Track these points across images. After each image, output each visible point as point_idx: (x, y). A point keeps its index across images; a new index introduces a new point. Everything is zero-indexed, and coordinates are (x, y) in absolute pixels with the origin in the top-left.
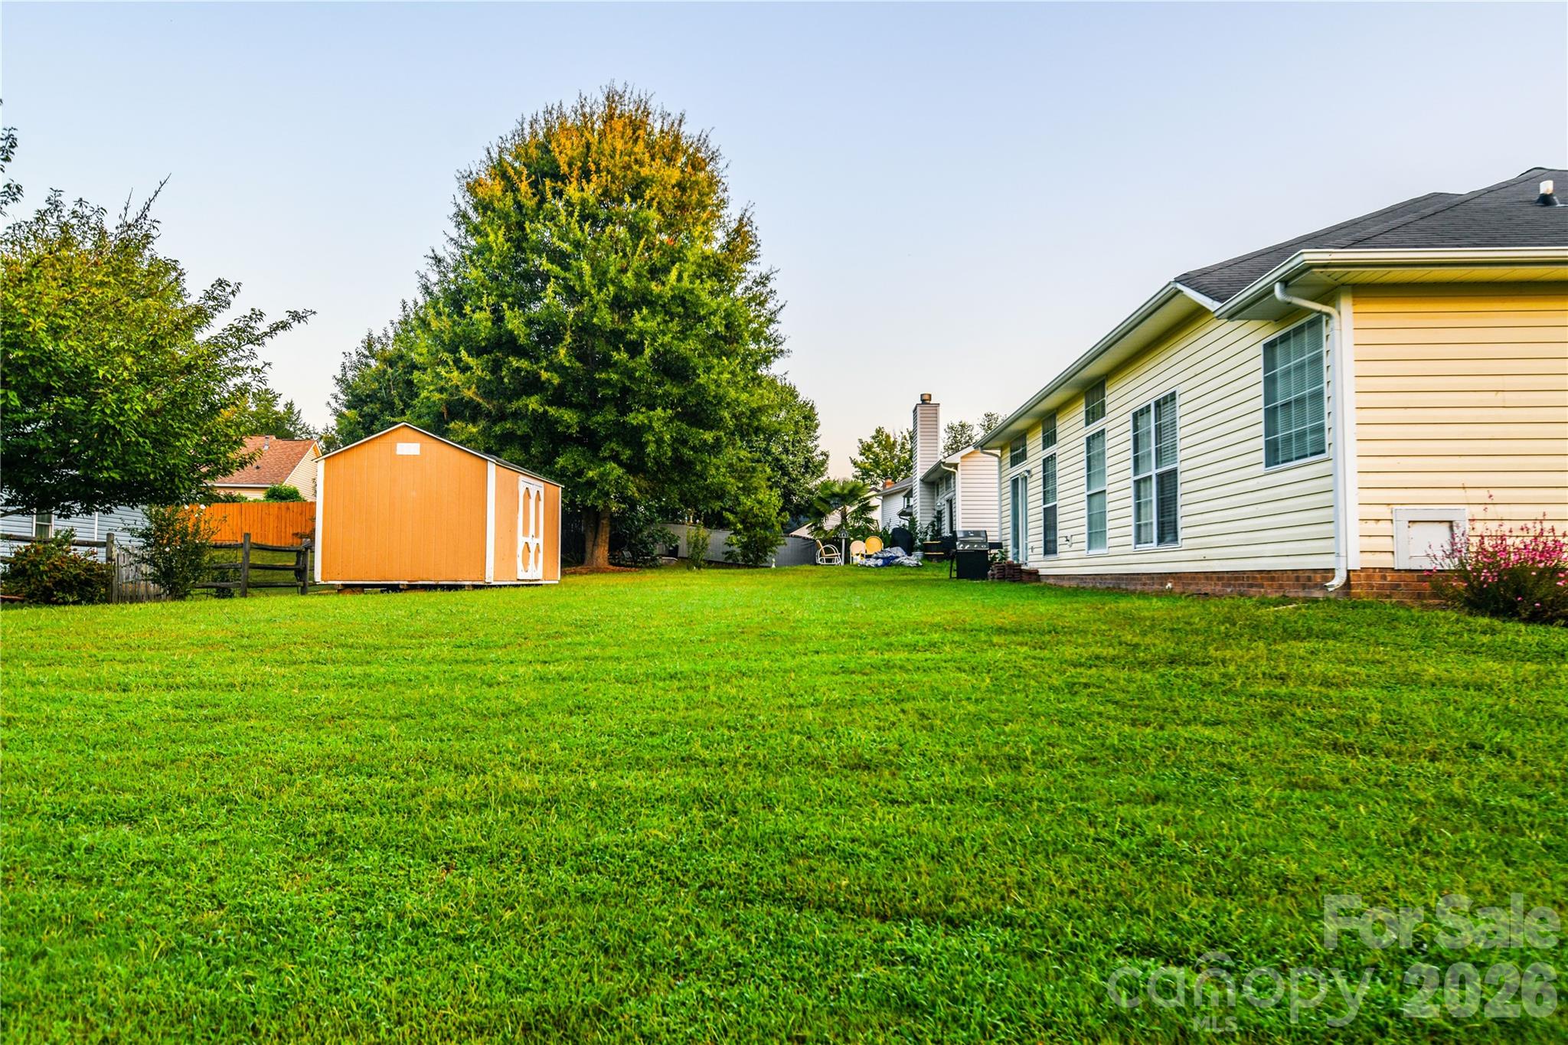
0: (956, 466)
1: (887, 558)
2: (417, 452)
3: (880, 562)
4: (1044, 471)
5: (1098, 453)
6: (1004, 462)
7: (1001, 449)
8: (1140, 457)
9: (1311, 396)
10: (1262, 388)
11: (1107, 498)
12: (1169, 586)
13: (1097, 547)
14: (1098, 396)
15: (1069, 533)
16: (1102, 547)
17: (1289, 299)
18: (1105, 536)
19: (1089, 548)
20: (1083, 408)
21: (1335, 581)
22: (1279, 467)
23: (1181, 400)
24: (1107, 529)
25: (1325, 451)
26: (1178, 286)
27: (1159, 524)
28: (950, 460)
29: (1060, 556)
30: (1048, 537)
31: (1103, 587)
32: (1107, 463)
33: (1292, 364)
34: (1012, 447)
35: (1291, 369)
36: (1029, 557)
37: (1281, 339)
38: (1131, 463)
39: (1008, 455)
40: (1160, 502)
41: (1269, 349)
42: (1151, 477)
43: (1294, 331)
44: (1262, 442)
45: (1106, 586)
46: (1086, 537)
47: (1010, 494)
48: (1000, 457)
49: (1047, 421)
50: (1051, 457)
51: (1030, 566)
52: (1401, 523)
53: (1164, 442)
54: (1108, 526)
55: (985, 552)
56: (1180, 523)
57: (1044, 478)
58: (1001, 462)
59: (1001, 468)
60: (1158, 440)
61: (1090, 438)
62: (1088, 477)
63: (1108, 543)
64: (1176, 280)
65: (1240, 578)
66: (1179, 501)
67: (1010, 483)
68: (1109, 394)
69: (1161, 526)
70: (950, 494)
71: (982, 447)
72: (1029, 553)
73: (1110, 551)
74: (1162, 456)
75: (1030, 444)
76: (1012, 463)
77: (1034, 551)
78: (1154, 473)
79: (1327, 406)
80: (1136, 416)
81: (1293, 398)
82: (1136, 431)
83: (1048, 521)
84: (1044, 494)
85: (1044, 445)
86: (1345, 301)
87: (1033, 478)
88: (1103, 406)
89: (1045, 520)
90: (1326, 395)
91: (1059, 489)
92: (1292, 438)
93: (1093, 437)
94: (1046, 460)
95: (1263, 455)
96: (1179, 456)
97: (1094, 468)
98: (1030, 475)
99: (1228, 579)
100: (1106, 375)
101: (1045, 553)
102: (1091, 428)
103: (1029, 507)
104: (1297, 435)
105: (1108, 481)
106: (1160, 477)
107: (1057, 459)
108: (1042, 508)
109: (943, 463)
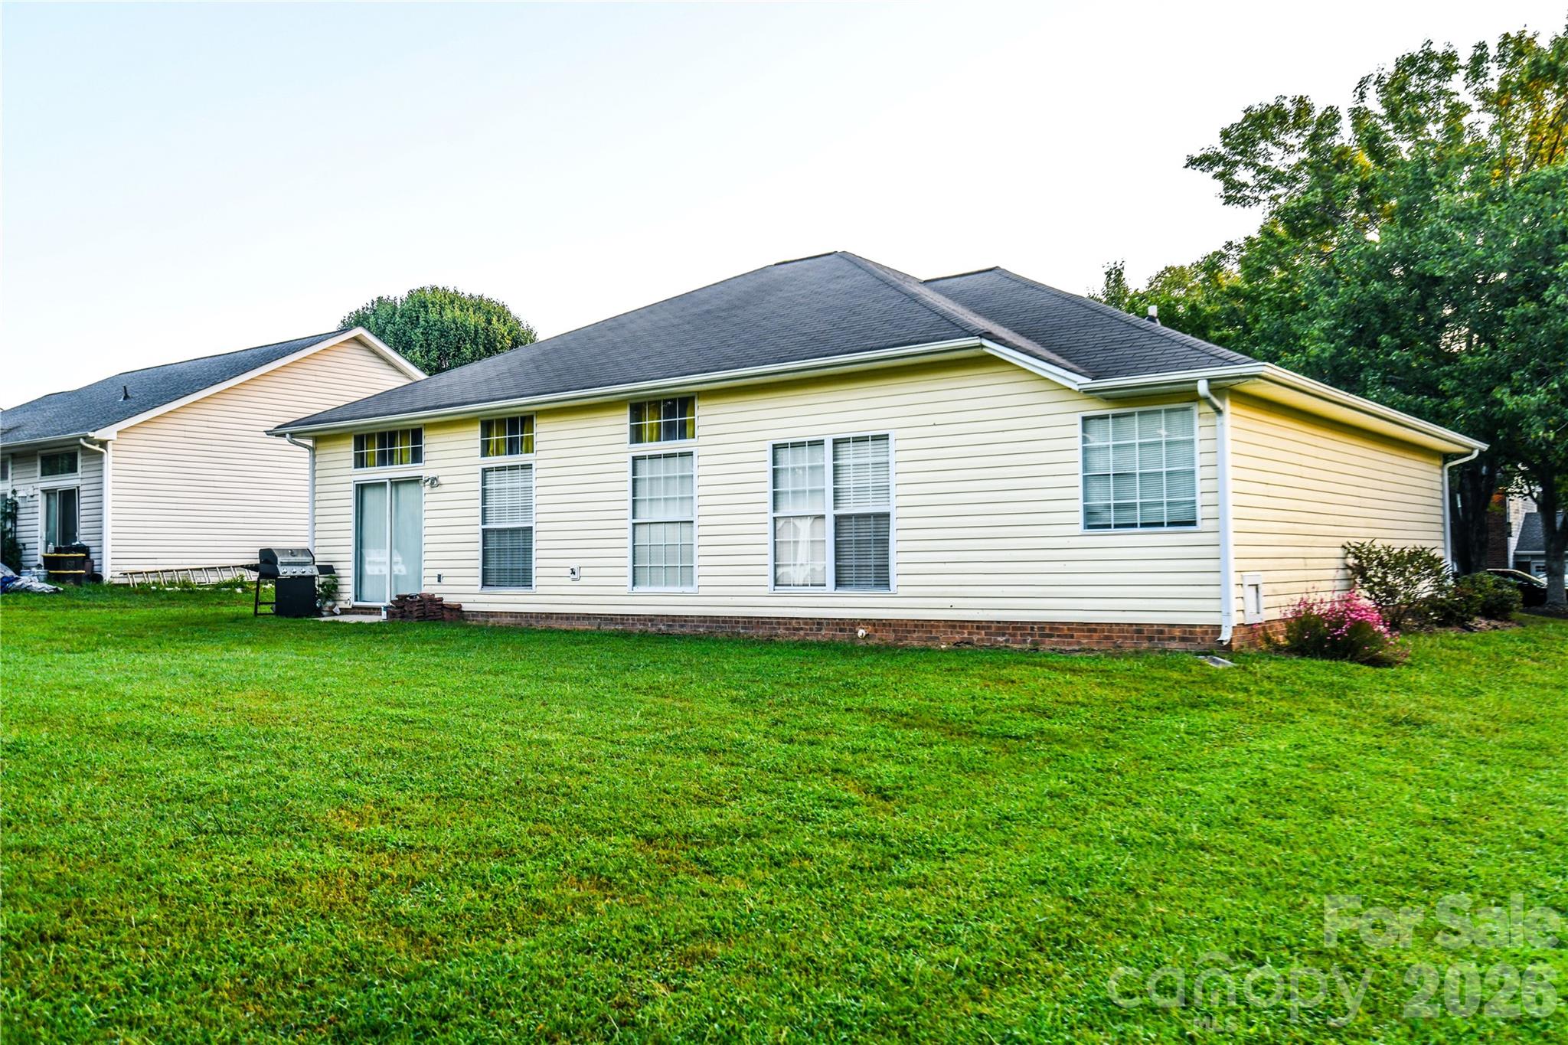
0: (103, 444)
4: (484, 483)
5: (667, 478)
6: (328, 458)
7: (317, 439)
8: (782, 493)
9: (1168, 473)
10: (1078, 455)
11: (697, 531)
12: (861, 632)
13: (658, 584)
14: (670, 413)
15: (574, 564)
16: (675, 584)
17: (1209, 395)
18: (686, 572)
19: (634, 584)
20: (622, 421)
21: (1226, 636)
22: (1113, 530)
23: (901, 444)
24: (695, 565)
25: (1193, 523)
26: (986, 342)
27: (837, 566)
28: (98, 435)
29: (539, 590)
30: (493, 565)
31: (677, 630)
32: (697, 492)
33: (1137, 441)
34: (360, 441)
35: (1133, 445)
36: (430, 587)
37: (1115, 416)
38: (769, 497)
39: (346, 451)
40: (837, 543)
41: (1085, 419)
42: (823, 517)
43: (1141, 414)
44: (1079, 505)
45: (686, 630)
46: (629, 571)
47: (352, 502)
48: (313, 450)
49: (501, 422)
50: (512, 468)
51: (448, 600)
52: (1246, 587)
53: (848, 480)
54: (697, 562)
55: (312, 578)
56: (894, 569)
57: (484, 491)
58: (314, 456)
59: (314, 463)
60: (836, 479)
61: (643, 458)
62: (634, 501)
63: (697, 581)
64: (981, 336)
65: (1025, 629)
66: (893, 547)
67: (352, 487)
68: (705, 415)
69: (838, 569)
70: (62, 482)
71: (292, 435)
72: (424, 581)
73: (703, 591)
74: (843, 496)
75: (432, 443)
76: (360, 462)
77: (444, 581)
78: (830, 513)
79: (1200, 486)
80: (775, 447)
81: (1138, 471)
82: (775, 463)
83: (493, 545)
84: (484, 511)
85: (486, 451)
86: (1228, 402)
87: (444, 488)
88: (683, 425)
89: (484, 544)
90: (1198, 477)
91: (540, 508)
92: (1133, 506)
93: (651, 457)
94: (491, 470)
95: (1080, 517)
96: (895, 501)
97: (651, 493)
98: (434, 482)
99: (999, 628)
100: (699, 393)
101: (484, 584)
102: (647, 448)
103: (425, 523)
104: (1142, 504)
105: (697, 512)
106: (838, 519)
107: (535, 473)
108: (481, 527)
109: (85, 438)
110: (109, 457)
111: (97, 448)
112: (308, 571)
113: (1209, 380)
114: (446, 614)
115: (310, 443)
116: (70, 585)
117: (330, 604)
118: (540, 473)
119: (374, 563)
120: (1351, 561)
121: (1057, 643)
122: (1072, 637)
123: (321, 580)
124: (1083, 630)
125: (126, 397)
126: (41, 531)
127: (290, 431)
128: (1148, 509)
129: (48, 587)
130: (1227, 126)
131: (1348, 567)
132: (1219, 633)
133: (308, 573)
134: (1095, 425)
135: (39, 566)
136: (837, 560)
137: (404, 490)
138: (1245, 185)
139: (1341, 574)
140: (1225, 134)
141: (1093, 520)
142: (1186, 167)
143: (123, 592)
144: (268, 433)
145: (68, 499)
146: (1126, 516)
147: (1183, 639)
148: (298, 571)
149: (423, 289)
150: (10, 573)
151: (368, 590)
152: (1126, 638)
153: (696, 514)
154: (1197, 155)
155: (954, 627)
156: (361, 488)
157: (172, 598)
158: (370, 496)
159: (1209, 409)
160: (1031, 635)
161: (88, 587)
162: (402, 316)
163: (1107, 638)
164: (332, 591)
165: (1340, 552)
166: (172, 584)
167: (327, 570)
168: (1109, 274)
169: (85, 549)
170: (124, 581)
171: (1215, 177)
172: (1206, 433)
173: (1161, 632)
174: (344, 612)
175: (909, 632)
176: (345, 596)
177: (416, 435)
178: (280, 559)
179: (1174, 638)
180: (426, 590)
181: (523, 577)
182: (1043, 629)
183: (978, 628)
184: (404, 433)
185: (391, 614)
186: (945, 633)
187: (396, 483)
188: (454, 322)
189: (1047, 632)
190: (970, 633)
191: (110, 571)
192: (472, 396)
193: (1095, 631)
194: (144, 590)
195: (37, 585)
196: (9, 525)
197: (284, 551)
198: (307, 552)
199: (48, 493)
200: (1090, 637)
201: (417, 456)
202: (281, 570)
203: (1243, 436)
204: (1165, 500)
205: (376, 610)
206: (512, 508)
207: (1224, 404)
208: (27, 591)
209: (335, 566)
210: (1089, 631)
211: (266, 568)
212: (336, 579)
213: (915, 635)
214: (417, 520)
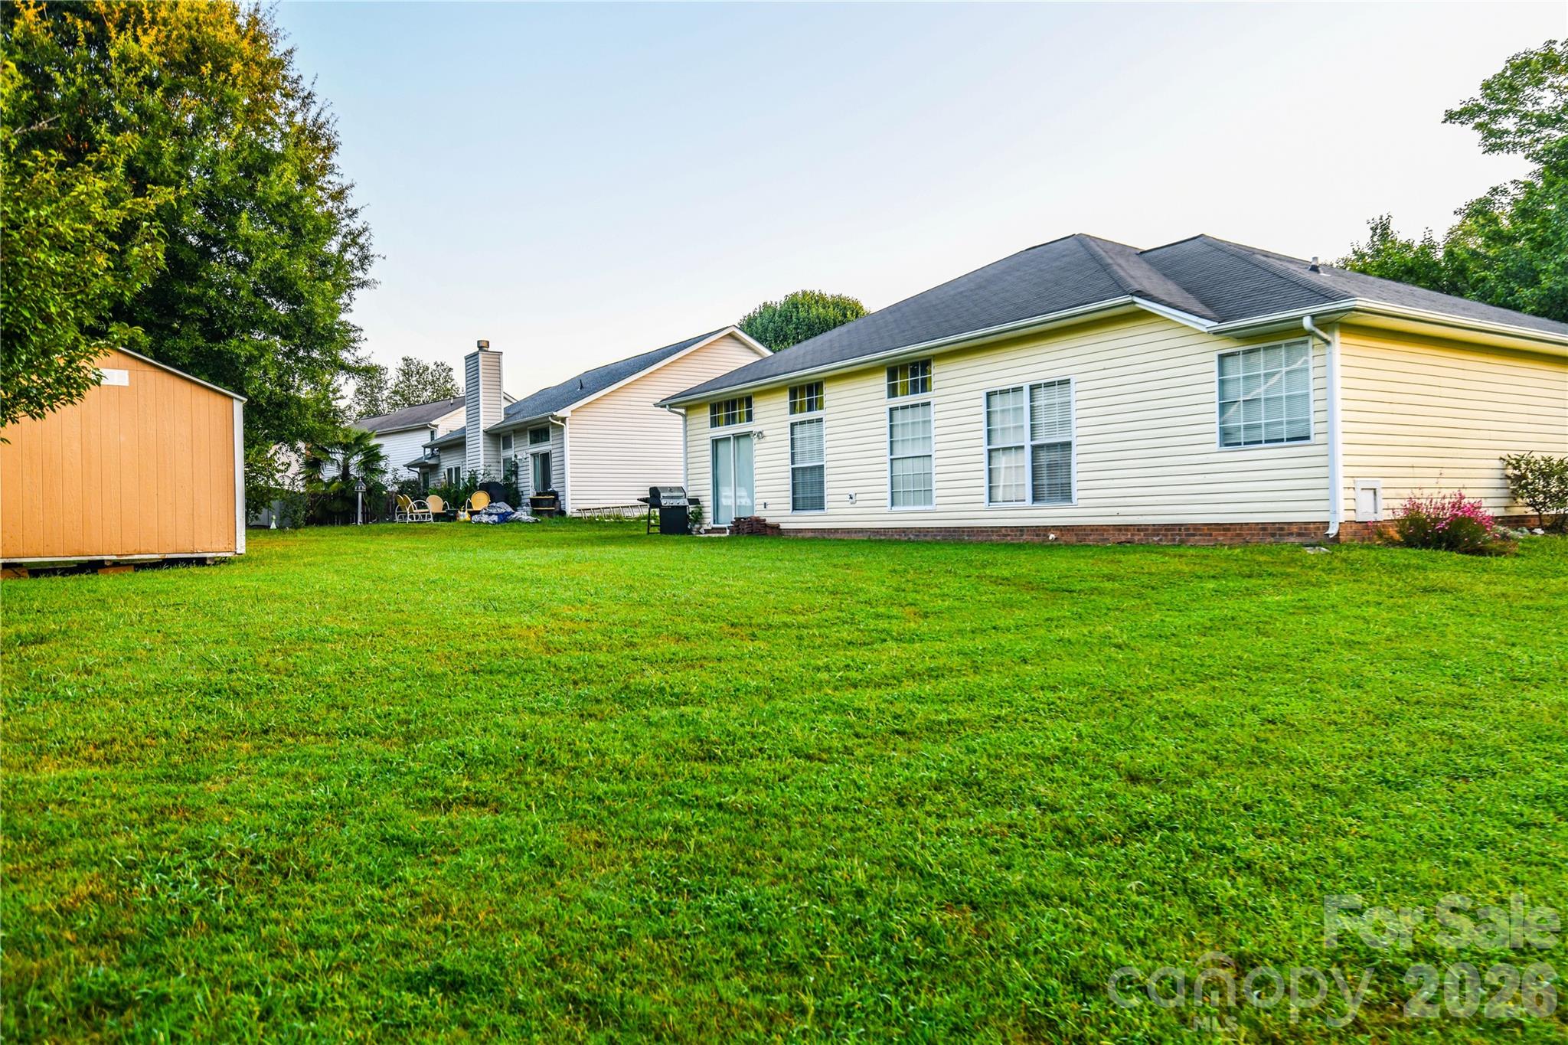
0: (563, 420)
1: (502, 514)
2: (126, 383)
3: (495, 518)
4: (792, 434)
5: (913, 423)
6: (695, 421)
7: (687, 408)
8: (996, 430)
9: (1288, 397)
10: (1216, 386)
11: (935, 462)
12: (1052, 536)
13: (908, 504)
14: (914, 373)
15: (852, 491)
16: (920, 504)
17: (1314, 329)
18: (926, 495)
19: (892, 505)
20: (882, 381)
21: (1333, 531)
22: (1243, 447)
23: (1080, 386)
24: (934, 488)
25: (1307, 438)
26: (1136, 299)
27: (1033, 485)
28: (560, 414)
29: (830, 511)
30: (799, 495)
31: (922, 538)
32: (934, 432)
33: (1262, 372)
34: (715, 408)
35: (1259, 375)
36: (759, 513)
37: (1245, 353)
38: (984, 434)
39: (706, 415)
40: (1033, 468)
41: (1222, 357)
42: (1022, 447)
43: (1266, 349)
44: (1216, 427)
45: (928, 538)
46: (888, 495)
47: (709, 453)
48: (685, 416)
49: (802, 388)
50: (810, 422)
51: (769, 521)
52: (1358, 490)
53: (1042, 418)
54: (935, 486)
55: (685, 507)
56: (1075, 486)
57: (792, 439)
58: (686, 421)
59: (686, 426)
60: (1032, 418)
61: (897, 409)
62: (891, 442)
63: (935, 501)
64: (1132, 294)
65: (1174, 530)
66: (1074, 468)
67: (709, 442)
68: (939, 373)
69: (1035, 488)
70: (542, 448)
71: (671, 406)
72: (756, 508)
73: (939, 508)
74: (1038, 430)
75: (759, 407)
76: (715, 423)
77: (768, 507)
78: (1028, 444)
79: (1313, 407)
80: (989, 395)
81: (1263, 397)
82: (988, 407)
83: (799, 480)
84: (793, 454)
85: (793, 410)
86: (1337, 334)
87: (767, 439)
88: (925, 382)
89: (793, 479)
90: (1312, 398)
91: (830, 451)
92: (1259, 426)
93: (903, 408)
94: (796, 424)
95: (1216, 437)
96: (1075, 432)
97: (903, 436)
98: (760, 435)
99: (1154, 530)
100: (934, 356)
101: (794, 509)
102: (901, 400)
103: (755, 466)
104: (1267, 425)
105: (936, 448)
106: (1035, 449)
107: (825, 424)
108: (789, 468)
109: (552, 416)
110: (567, 429)
111: (559, 423)
112: (683, 502)
113: (1313, 317)
114: (769, 531)
115: (683, 411)
116: (546, 518)
117: (697, 526)
118: (829, 424)
119: (726, 497)
120: (1510, 472)
121: (1199, 541)
122: (1211, 535)
123: (691, 508)
124: (1219, 530)
125: (582, 387)
126: (531, 483)
127: (670, 403)
128: (1272, 428)
129: (532, 519)
130: (1489, 77)
131: (1508, 477)
132: (1328, 528)
133: (681, 504)
134: (1229, 361)
135: (527, 505)
136: (1033, 480)
137: (743, 442)
138: (1507, 132)
139: (1498, 483)
140: (1487, 86)
141: (1227, 439)
142: (1444, 122)
143: (577, 521)
144: (656, 405)
145: (545, 458)
146: (1255, 435)
147: (1299, 535)
148: (675, 503)
149: (797, 294)
150: (510, 509)
151: (722, 516)
152: (1253, 535)
153: (934, 449)
154: (1457, 108)
155: (1120, 530)
156: (716, 442)
157: (608, 526)
158: (721, 447)
159: (1317, 341)
160: (1180, 535)
161: (557, 518)
162: (780, 316)
163: (1238, 535)
164: (699, 517)
165: (1498, 464)
166: (609, 517)
167: (695, 501)
168: (1374, 229)
169: (555, 494)
170: (579, 515)
171: (1475, 128)
172: (1318, 361)
173: (1282, 529)
174: (707, 531)
175: (1087, 535)
176: (707, 521)
177: (749, 401)
178: (662, 495)
179: (1291, 534)
180: (756, 515)
181: (818, 504)
182: (1188, 529)
183: (1138, 530)
184: (741, 400)
185: (732, 532)
186: (1114, 535)
187: (738, 437)
188: (818, 318)
189: (1192, 532)
190: (1132, 535)
191: (570, 509)
192: (782, 370)
193: (1229, 530)
194: (591, 521)
195: (525, 518)
196: (514, 479)
197: (665, 489)
198: (680, 489)
199: (534, 455)
200: (1224, 535)
201: (750, 418)
202: (663, 502)
203: (1351, 361)
204: (1285, 419)
205: (723, 530)
206: (811, 452)
207: (1333, 336)
208: (519, 521)
209: (700, 499)
210: (1224, 530)
211: (655, 502)
212: (701, 508)
213: (1091, 538)
214: (750, 463)
